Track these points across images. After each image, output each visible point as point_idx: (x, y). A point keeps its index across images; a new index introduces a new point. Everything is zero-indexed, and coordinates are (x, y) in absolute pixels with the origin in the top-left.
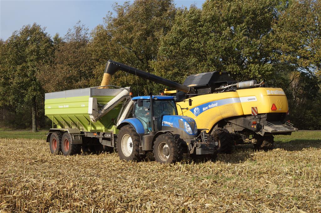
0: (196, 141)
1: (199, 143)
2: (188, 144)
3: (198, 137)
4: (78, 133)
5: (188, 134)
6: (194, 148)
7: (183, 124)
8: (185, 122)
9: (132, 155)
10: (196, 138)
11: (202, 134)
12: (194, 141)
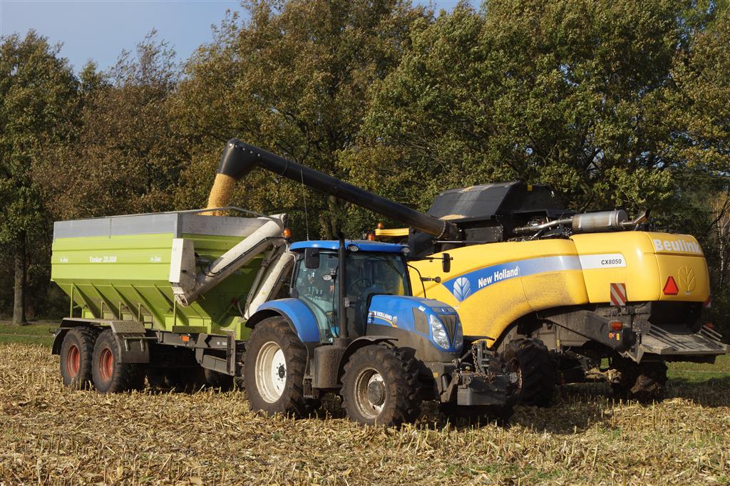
0: (458, 367)
1: (467, 375)
2: (436, 375)
3: (464, 357)
4: (140, 334)
5: (437, 347)
6: (451, 386)
7: (425, 322)
8: (431, 316)
9: (283, 398)
10: (460, 360)
11: (476, 350)
12: (453, 368)
